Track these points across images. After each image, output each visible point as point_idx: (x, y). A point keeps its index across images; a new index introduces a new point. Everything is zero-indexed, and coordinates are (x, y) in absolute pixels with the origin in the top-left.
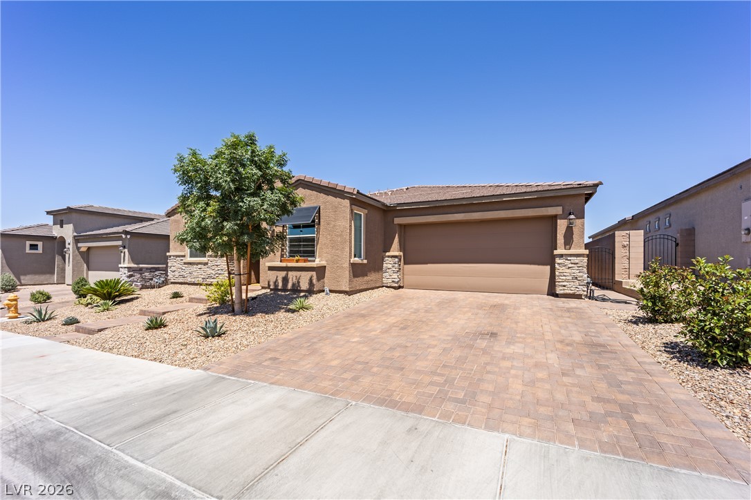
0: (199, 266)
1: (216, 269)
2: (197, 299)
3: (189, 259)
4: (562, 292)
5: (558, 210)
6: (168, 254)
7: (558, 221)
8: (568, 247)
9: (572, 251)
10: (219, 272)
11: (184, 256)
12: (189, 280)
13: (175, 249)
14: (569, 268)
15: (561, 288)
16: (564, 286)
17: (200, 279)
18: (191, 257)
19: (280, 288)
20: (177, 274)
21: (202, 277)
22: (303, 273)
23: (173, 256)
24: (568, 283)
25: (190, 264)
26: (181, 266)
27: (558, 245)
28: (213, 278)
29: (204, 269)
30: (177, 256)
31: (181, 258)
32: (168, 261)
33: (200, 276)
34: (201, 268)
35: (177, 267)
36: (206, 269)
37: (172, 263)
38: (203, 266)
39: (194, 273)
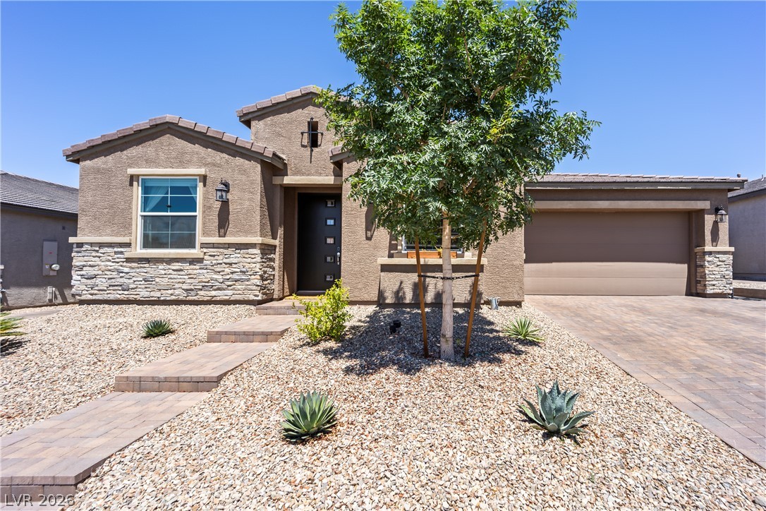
0: (176, 266)
1: (227, 270)
3: (139, 251)
4: (712, 292)
5: (705, 205)
6: (72, 240)
7: (706, 216)
8: (714, 244)
9: (718, 248)
10: (235, 276)
11: (128, 245)
12: (143, 294)
13: (97, 230)
14: (718, 265)
15: (711, 287)
16: (714, 285)
17: (177, 292)
18: (146, 244)
19: (407, 301)
20: (102, 282)
21: (185, 286)
23: (91, 244)
24: (717, 282)
25: (148, 260)
26: (116, 266)
27: (707, 242)
28: (219, 289)
29: (190, 271)
30: (101, 245)
31: (116, 249)
32: (73, 254)
33: (177, 286)
34: (181, 270)
35: (104, 268)
36: (195, 271)
37: (86, 258)
38: (186, 266)
39: (157, 280)
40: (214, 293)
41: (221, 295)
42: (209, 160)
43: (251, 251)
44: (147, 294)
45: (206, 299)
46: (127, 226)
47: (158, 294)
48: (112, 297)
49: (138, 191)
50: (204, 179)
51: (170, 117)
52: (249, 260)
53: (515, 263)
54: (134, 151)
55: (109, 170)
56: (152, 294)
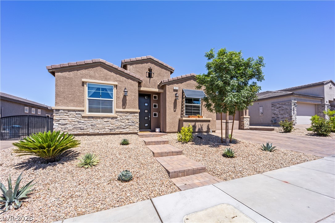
0: (106, 120)
1: (127, 122)
3: (87, 113)
4: (245, 128)
8: (246, 115)
10: (130, 124)
11: (83, 111)
12: (91, 131)
14: (246, 121)
17: (106, 130)
18: (90, 111)
20: (70, 127)
21: (109, 128)
23: (64, 110)
25: (93, 117)
26: (77, 120)
28: (124, 129)
29: (112, 122)
30: (69, 111)
31: (77, 113)
32: (54, 114)
33: (106, 128)
34: (108, 121)
35: (71, 120)
36: (114, 122)
37: (61, 116)
38: (110, 120)
39: (97, 125)
40: (121, 130)
41: (124, 131)
42: (118, 79)
43: (136, 114)
44: (93, 131)
45: (118, 132)
46: (82, 103)
47: (98, 131)
48: (75, 133)
49: (86, 88)
50: (116, 86)
51: (101, 60)
52: (135, 118)
53: (214, 120)
54: (84, 72)
55: (71, 78)
56: (95, 131)
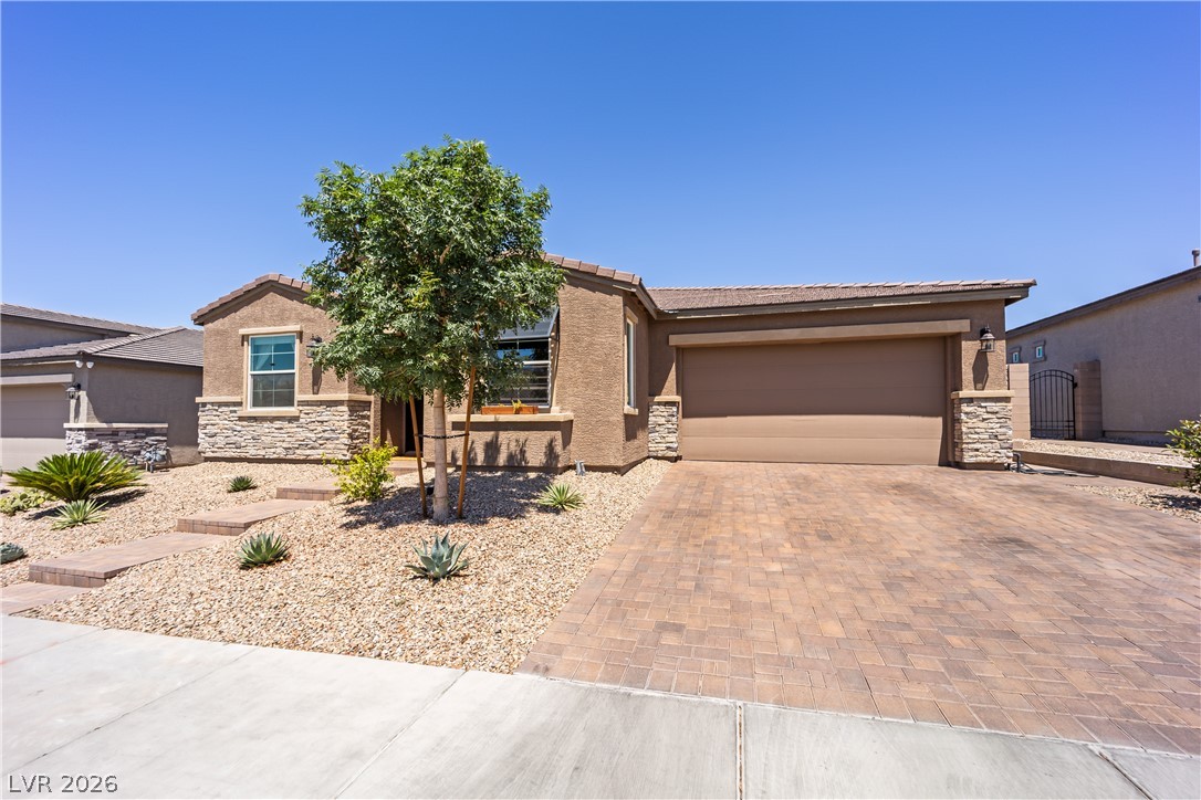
0: (278, 424)
1: (320, 429)
2: (298, 491)
3: (249, 410)
4: (973, 460)
5: (963, 326)
6: (198, 400)
7: (963, 342)
8: (980, 385)
9: (987, 393)
10: (326, 435)
11: (240, 404)
12: (252, 452)
13: (217, 390)
14: (984, 420)
15: (971, 454)
16: (977, 450)
17: (278, 450)
18: (255, 404)
19: (479, 463)
20: (220, 440)
21: (285, 445)
22: (533, 435)
23: (212, 404)
24: (982, 446)
25: (255, 419)
26: (231, 424)
27: (965, 383)
28: (312, 448)
29: (289, 430)
30: (220, 404)
31: (231, 408)
32: (199, 413)
33: (278, 444)
34: (281, 429)
35: (222, 427)
36: (293, 430)
37: (208, 418)
38: (286, 424)
39: (263, 438)
40: (308, 452)
41: (315, 454)
42: (305, 316)
43: (340, 408)
44: (254, 452)
45: (302, 458)
46: (239, 386)
47: (262, 452)
48: (228, 455)
49: (248, 351)
50: (300, 334)
51: (272, 275)
52: (338, 418)
54: (245, 311)
55: (225, 332)
56: (259, 452)
